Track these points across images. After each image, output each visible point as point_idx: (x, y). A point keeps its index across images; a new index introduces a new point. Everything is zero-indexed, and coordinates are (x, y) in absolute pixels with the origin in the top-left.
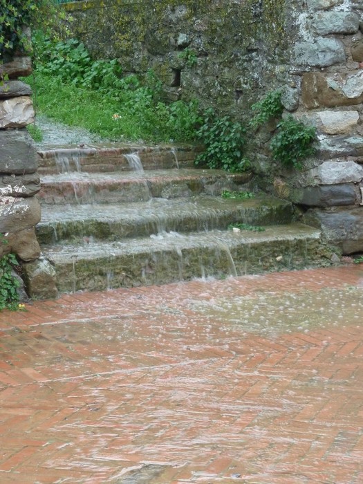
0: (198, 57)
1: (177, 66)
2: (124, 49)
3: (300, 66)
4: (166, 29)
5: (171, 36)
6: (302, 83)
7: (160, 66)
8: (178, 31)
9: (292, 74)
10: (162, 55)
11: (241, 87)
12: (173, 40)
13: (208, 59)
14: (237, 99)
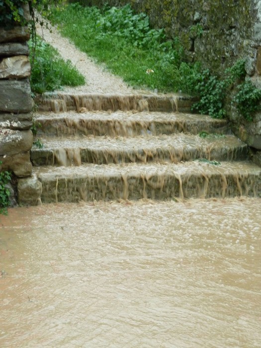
0: (204, 30)
1: (192, 36)
2: (167, 22)
3: (257, 41)
4: (189, 9)
5: (191, 13)
6: (257, 54)
7: (185, 35)
8: (195, 10)
9: (252, 47)
10: (186, 27)
11: (225, 55)
12: (192, 17)
13: (209, 32)
14: (223, 63)
